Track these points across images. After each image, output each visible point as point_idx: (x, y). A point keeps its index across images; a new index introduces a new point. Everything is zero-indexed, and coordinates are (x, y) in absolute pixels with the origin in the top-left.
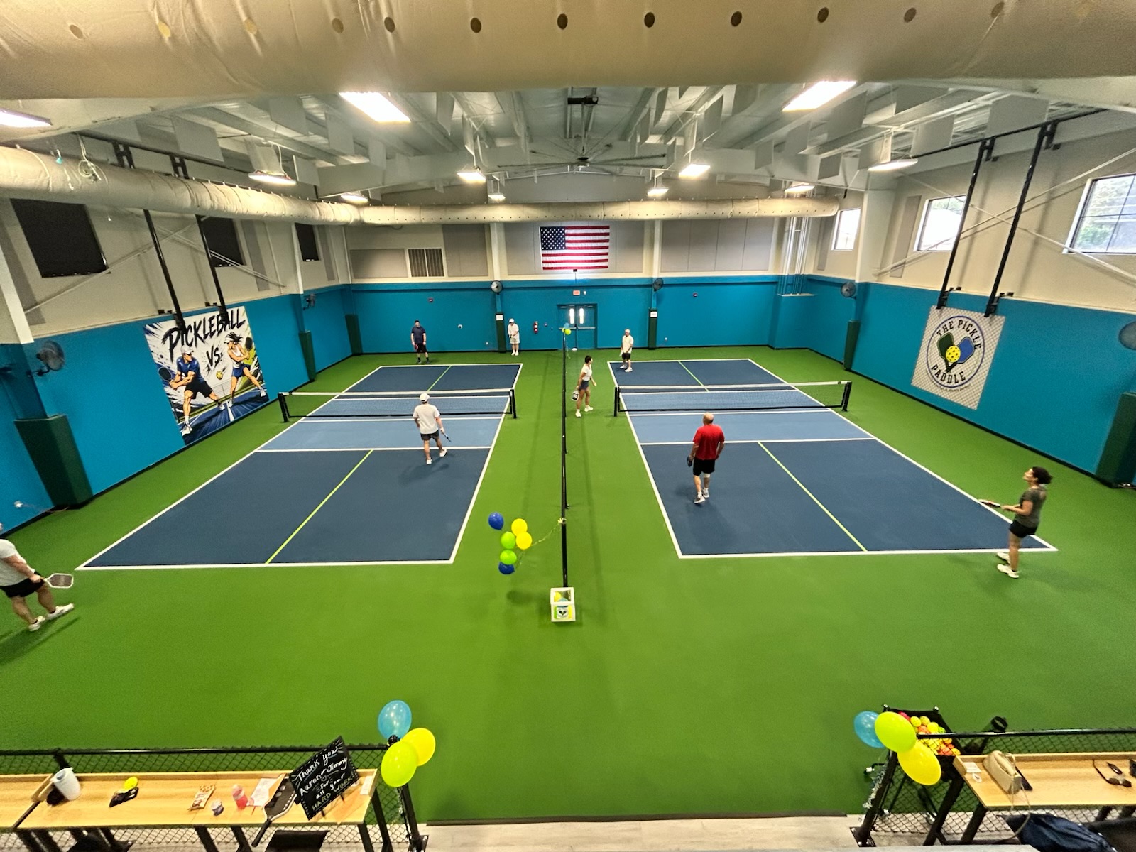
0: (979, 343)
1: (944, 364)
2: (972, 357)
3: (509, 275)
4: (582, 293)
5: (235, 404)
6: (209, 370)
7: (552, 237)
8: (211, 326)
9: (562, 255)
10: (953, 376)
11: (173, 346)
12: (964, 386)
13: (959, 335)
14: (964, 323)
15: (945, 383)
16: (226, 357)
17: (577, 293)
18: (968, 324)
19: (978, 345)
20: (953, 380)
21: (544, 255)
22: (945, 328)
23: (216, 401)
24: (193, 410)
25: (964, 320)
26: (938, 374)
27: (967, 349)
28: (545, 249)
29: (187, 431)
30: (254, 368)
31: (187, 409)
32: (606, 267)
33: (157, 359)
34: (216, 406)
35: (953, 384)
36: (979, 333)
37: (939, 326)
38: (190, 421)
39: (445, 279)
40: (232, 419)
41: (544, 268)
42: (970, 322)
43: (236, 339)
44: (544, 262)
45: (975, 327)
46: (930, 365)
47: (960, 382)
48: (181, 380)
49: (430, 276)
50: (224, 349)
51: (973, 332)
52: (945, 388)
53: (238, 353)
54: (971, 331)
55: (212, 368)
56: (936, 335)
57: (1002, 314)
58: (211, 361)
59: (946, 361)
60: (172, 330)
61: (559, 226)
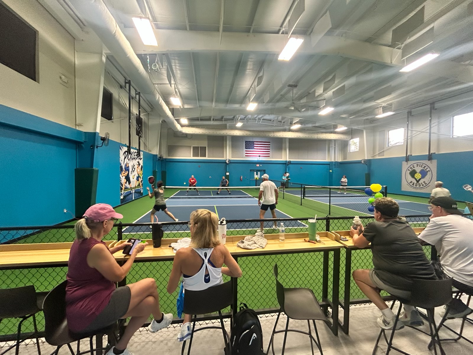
0: (428, 170)
1: (415, 180)
2: (427, 175)
3: (232, 158)
4: (260, 166)
5: (135, 192)
6: (131, 173)
7: (249, 145)
8: (135, 155)
9: (253, 151)
10: (421, 184)
11: (125, 158)
12: (427, 186)
13: (418, 169)
14: (419, 165)
15: (418, 187)
16: (136, 170)
17: (258, 165)
18: (421, 165)
19: (428, 171)
20: (421, 185)
21: (246, 151)
22: (411, 168)
23: (131, 188)
24: (125, 188)
25: (419, 164)
26: (413, 184)
27: (424, 173)
28: (246, 149)
29: (122, 197)
30: (141, 179)
31: (123, 188)
32: (269, 156)
33: (121, 161)
34: (130, 190)
35: (422, 186)
36: (427, 167)
37: (408, 167)
38: (124, 193)
39: (206, 158)
40: (133, 199)
41: (246, 156)
42: (422, 164)
43: (139, 164)
44: (246, 153)
45: (424, 165)
46: (408, 182)
47: (425, 185)
48: (124, 173)
49: (200, 157)
50: (136, 167)
51: (425, 167)
52: (418, 189)
53: (139, 171)
54: (423, 167)
55: (132, 173)
56: (407, 171)
57: (435, 159)
58: (132, 169)
59: (416, 179)
60: (126, 151)
61: (252, 141)
